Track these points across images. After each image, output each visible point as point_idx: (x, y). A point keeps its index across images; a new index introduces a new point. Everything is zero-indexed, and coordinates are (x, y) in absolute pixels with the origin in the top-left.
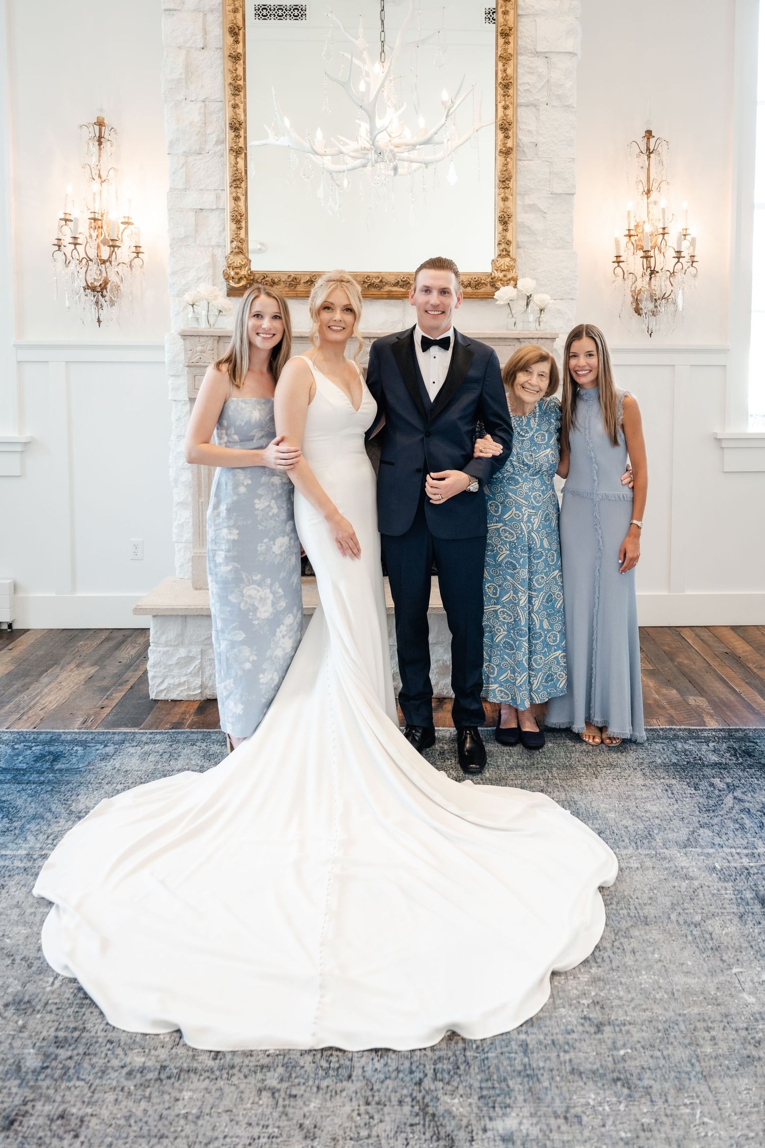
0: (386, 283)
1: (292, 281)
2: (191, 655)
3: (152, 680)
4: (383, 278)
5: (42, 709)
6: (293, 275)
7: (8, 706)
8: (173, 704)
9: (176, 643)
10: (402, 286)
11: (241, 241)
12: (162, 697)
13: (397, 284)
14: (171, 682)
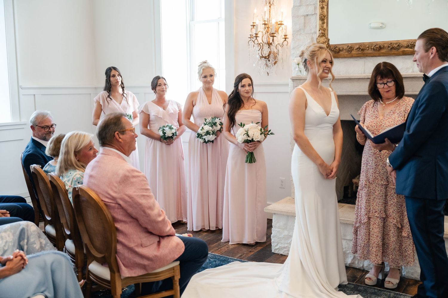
0: (402, 47)
1: (350, 48)
2: (290, 234)
3: (273, 244)
4: (399, 44)
5: (227, 247)
6: (350, 46)
7: (216, 244)
8: (281, 256)
9: (283, 228)
10: (411, 48)
11: (324, 30)
12: (276, 252)
13: (408, 47)
14: (281, 246)
